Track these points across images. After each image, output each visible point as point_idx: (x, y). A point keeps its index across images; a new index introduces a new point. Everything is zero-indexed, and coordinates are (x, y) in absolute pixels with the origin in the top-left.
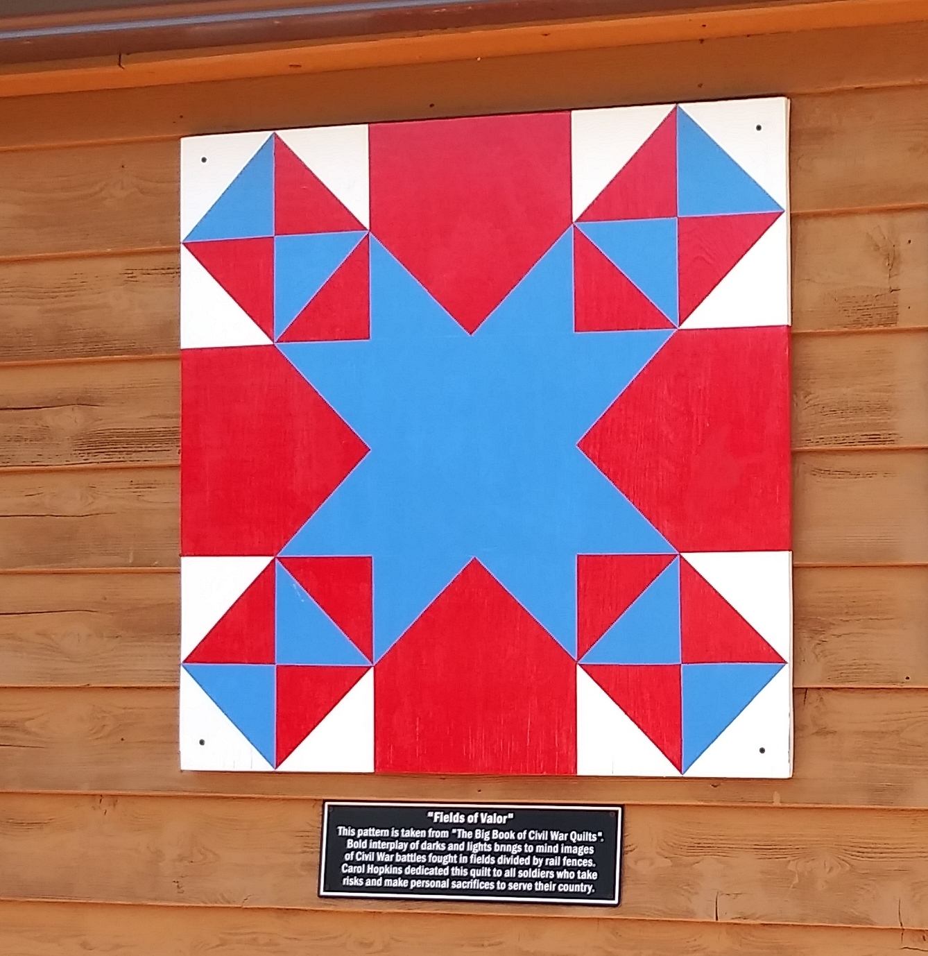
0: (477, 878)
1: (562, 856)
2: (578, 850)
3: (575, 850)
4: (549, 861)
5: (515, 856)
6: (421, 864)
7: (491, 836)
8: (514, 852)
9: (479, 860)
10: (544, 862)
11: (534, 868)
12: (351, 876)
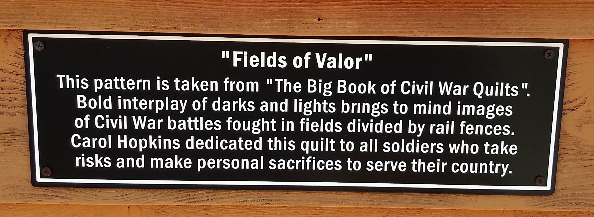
0: (312, 153)
1: (458, 119)
2: (486, 110)
3: (481, 110)
4: (435, 128)
5: (376, 120)
6: (213, 133)
7: (334, 88)
8: (375, 113)
9: (314, 127)
10: (427, 129)
11: (408, 138)
12: (90, 152)
